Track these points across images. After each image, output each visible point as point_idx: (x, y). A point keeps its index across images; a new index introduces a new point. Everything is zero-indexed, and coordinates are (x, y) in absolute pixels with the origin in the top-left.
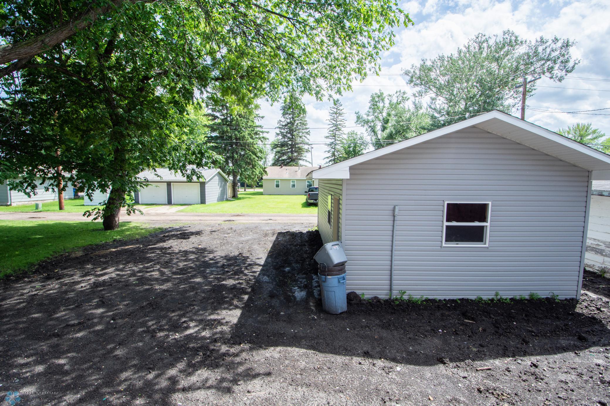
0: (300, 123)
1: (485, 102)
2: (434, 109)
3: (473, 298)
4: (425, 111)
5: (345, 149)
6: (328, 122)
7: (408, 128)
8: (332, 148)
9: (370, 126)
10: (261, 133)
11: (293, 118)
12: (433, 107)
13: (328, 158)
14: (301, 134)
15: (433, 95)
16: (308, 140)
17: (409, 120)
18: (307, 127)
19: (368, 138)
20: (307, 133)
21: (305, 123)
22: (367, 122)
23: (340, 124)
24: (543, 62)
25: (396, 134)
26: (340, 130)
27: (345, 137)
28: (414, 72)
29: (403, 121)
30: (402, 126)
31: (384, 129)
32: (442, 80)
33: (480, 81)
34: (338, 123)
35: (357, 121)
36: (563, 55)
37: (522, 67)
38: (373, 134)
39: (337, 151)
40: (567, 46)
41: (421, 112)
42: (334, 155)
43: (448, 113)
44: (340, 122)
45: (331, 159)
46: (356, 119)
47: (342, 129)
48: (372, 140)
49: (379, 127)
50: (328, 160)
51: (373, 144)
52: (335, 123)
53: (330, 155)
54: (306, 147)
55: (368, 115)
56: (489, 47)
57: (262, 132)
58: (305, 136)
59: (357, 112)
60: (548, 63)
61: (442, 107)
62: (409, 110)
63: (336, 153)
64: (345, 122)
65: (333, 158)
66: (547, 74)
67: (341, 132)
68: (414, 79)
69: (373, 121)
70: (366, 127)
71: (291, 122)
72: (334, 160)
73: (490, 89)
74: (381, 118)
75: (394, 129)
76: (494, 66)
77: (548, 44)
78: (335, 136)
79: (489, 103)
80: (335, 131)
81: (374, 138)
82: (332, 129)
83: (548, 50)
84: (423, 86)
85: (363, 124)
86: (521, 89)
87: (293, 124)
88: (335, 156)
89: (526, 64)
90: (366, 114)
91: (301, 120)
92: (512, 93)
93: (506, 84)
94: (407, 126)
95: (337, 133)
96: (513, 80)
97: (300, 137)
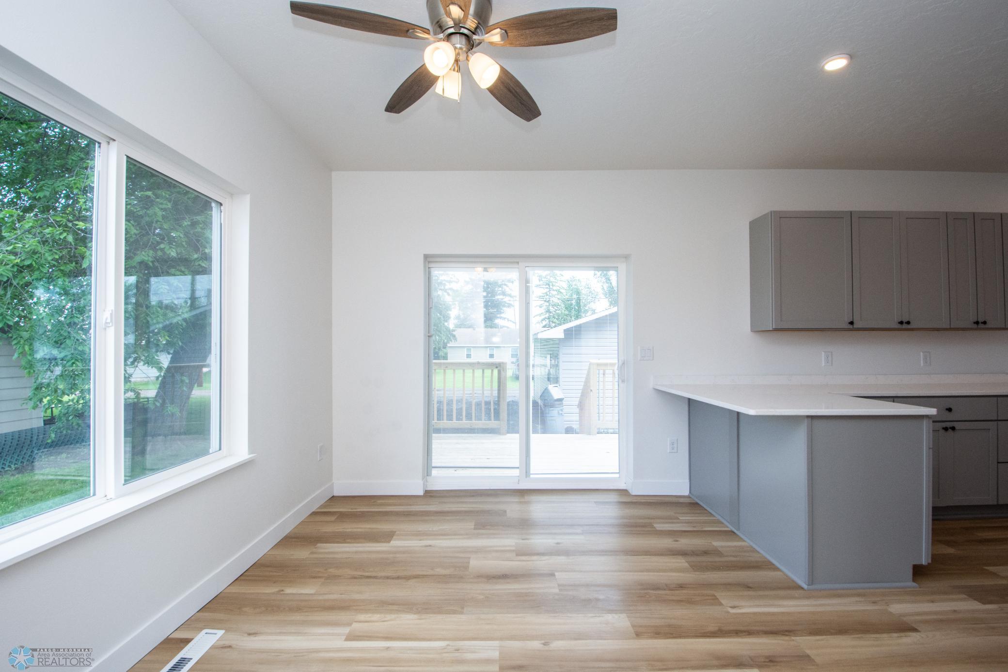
5: (564, 302)
8: (545, 301)
10: (447, 284)
13: (540, 315)
16: (511, 290)
39: (553, 306)
42: (548, 311)
45: (543, 317)
48: (603, 289)
53: (543, 310)
57: (450, 282)
63: (551, 309)
65: (547, 315)
81: (606, 286)
88: (550, 312)
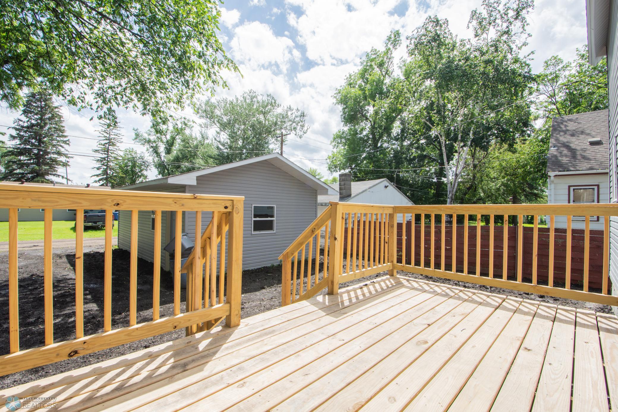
0: (55, 128)
1: (257, 144)
2: (219, 142)
3: (269, 265)
4: (211, 142)
5: (120, 167)
6: (98, 134)
7: (196, 155)
8: (103, 164)
9: (152, 147)
11: (41, 119)
12: (218, 139)
13: (97, 175)
14: (54, 142)
15: (218, 130)
16: (67, 150)
17: (197, 147)
18: (65, 134)
19: (149, 158)
20: (65, 142)
21: (62, 129)
22: (149, 141)
23: (114, 138)
24: (291, 123)
25: (183, 158)
26: (114, 145)
27: (122, 153)
28: (200, 105)
29: (191, 147)
30: (190, 152)
31: (168, 151)
32: (225, 119)
33: (253, 126)
34: (112, 136)
35: (136, 139)
36: (302, 122)
37: (279, 123)
38: (155, 155)
39: (111, 169)
40: (304, 116)
41: (206, 142)
42: (105, 172)
43: (231, 147)
44: (114, 136)
45: (102, 177)
46: (134, 136)
47: (118, 144)
48: (154, 162)
49: (162, 148)
50: (97, 179)
51: (156, 166)
52: (108, 136)
54: (63, 159)
55: (149, 135)
56: (258, 102)
58: (61, 146)
59: (136, 128)
60: (294, 124)
61: (225, 142)
62: (196, 139)
63: (109, 172)
64: (121, 137)
65: (105, 176)
66: (293, 131)
67: (115, 147)
68: (200, 111)
69: (155, 142)
70: (147, 146)
71: (38, 124)
72: (106, 179)
73: (260, 134)
74: (165, 140)
75: (181, 153)
76: (261, 117)
77: (293, 111)
78: (108, 152)
79: (259, 144)
80: (107, 145)
81: (156, 159)
82: (103, 142)
83: (294, 116)
84: (208, 120)
85: (143, 142)
86: (279, 139)
87: (42, 128)
88: (107, 174)
89: (281, 122)
90: (147, 133)
91: (56, 124)
92: (274, 140)
93: (270, 132)
94: (195, 152)
95: (111, 148)
96: (274, 130)
97: (54, 146)
